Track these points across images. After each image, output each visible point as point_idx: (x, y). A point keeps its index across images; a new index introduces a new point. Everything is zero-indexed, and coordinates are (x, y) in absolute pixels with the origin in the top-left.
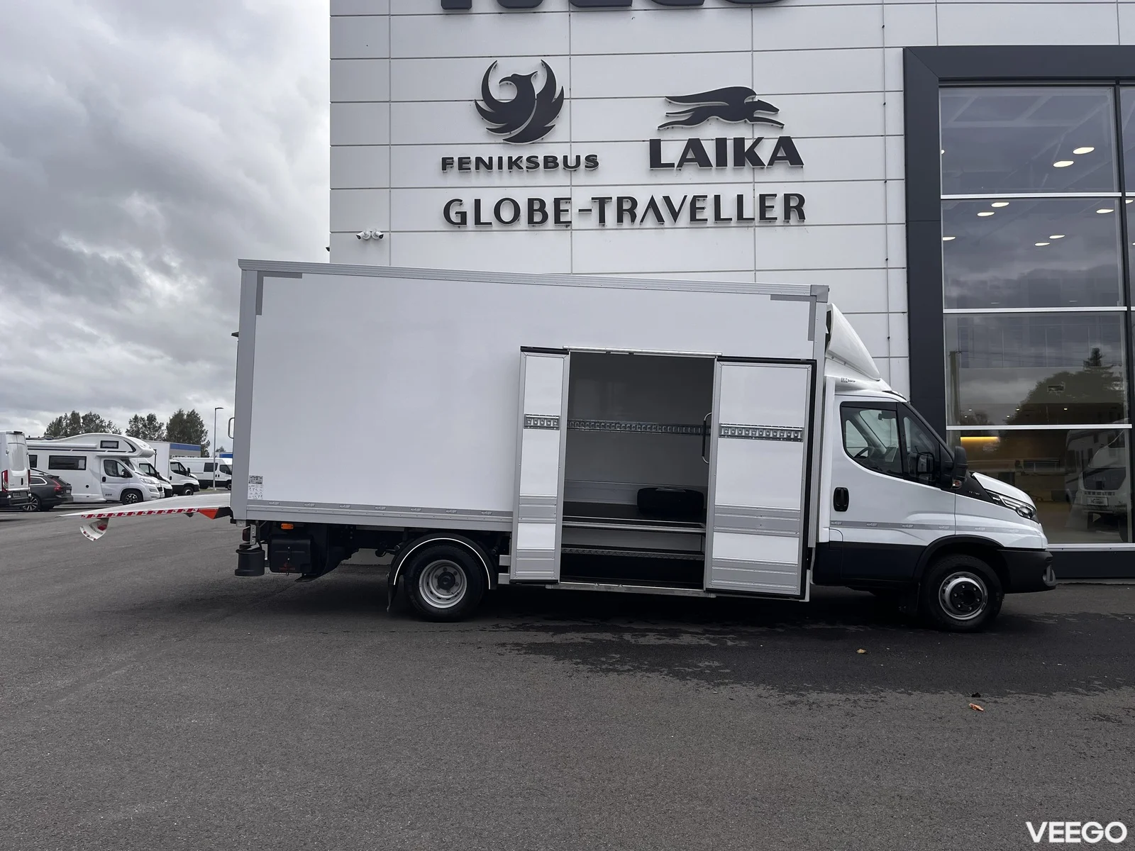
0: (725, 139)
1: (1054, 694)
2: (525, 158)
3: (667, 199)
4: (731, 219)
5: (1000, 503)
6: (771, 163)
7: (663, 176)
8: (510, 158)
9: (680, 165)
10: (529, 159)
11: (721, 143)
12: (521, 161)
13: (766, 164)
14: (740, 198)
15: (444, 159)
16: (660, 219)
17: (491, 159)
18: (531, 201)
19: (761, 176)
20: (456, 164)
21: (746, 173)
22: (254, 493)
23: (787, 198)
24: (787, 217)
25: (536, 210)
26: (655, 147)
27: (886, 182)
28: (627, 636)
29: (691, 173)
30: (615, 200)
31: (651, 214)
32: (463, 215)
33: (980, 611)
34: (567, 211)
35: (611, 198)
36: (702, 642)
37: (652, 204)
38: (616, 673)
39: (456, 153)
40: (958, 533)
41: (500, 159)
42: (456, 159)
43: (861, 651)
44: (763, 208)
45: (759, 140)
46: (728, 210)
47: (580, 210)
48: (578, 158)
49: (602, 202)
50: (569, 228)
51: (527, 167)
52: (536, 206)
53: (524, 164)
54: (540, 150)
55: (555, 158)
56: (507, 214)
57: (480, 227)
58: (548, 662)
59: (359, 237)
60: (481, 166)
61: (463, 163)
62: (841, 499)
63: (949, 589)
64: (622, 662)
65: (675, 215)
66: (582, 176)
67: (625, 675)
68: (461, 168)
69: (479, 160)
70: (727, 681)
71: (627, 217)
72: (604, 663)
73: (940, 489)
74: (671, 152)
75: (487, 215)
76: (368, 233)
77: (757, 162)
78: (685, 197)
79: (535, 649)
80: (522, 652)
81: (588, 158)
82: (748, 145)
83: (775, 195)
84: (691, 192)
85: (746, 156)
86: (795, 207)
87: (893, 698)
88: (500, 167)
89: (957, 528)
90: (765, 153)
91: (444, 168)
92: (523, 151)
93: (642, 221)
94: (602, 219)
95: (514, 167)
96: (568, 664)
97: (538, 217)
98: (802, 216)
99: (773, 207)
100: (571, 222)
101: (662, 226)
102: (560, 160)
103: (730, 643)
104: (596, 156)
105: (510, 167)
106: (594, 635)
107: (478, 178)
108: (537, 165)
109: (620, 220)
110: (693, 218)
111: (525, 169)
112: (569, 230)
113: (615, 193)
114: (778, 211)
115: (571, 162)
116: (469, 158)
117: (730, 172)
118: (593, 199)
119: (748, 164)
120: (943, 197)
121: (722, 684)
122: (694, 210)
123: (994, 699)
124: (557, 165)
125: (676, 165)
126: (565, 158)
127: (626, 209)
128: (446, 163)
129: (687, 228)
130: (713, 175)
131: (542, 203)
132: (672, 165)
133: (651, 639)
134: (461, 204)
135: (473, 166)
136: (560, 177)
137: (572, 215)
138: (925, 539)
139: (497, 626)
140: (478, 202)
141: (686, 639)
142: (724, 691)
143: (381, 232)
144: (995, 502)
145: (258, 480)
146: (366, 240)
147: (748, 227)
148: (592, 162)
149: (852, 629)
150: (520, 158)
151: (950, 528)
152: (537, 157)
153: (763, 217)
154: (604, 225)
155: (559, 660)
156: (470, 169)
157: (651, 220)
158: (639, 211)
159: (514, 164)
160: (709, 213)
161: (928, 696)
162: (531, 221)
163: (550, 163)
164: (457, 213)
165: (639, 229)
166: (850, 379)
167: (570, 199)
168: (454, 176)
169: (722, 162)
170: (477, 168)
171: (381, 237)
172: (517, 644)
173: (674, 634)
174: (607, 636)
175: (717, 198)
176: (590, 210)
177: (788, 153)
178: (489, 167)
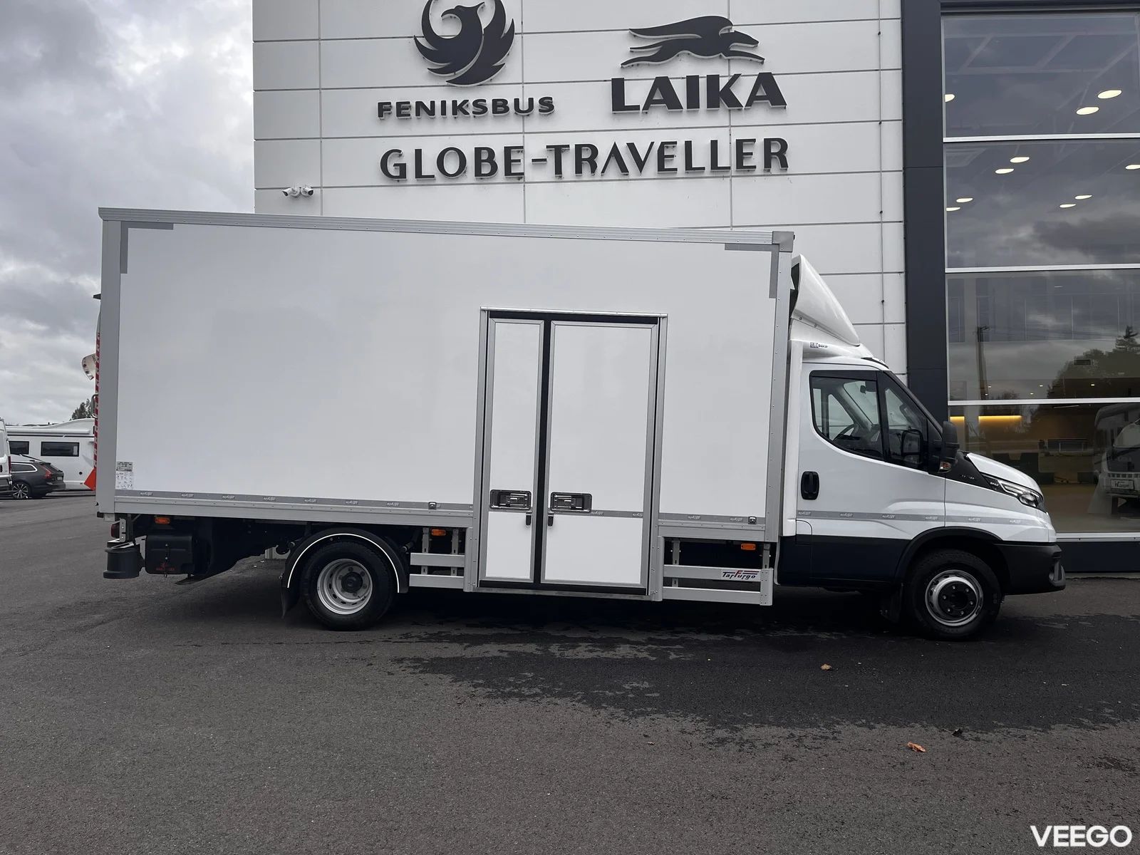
0: (697, 77)
1: (1053, 727)
2: (471, 102)
3: (632, 147)
4: (704, 168)
5: (1000, 489)
6: (749, 103)
7: (628, 121)
8: (454, 102)
9: (647, 107)
10: (475, 103)
11: (692, 82)
12: (467, 105)
13: (744, 105)
14: (714, 144)
15: (380, 105)
16: (623, 169)
17: (433, 103)
18: (478, 151)
19: (738, 119)
20: (394, 110)
21: (722, 116)
22: (122, 482)
23: (768, 142)
24: (768, 165)
25: (484, 161)
26: (618, 87)
27: (880, 123)
28: (554, 649)
29: (659, 117)
30: (572, 147)
31: (613, 162)
32: (403, 168)
33: (974, 615)
34: (519, 161)
35: (568, 146)
36: (641, 655)
37: (615, 152)
38: (518, 699)
39: (394, 98)
40: (949, 524)
41: (444, 103)
42: (394, 104)
43: (825, 667)
44: (741, 156)
45: (736, 77)
46: (701, 158)
47: (533, 160)
48: (531, 100)
49: (558, 150)
50: (522, 181)
51: (474, 113)
52: (485, 156)
53: (471, 109)
54: (488, 94)
55: (505, 102)
56: (451, 166)
57: (422, 181)
58: (443, 685)
59: (286, 194)
60: (422, 111)
61: (402, 109)
62: (810, 486)
63: (937, 590)
64: (530, 684)
65: (641, 164)
66: (536, 122)
67: (528, 702)
68: (399, 114)
69: (420, 105)
70: (649, 709)
71: (586, 169)
72: (510, 684)
73: (927, 473)
74: (636, 93)
75: (429, 167)
76: (296, 189)
77: (733, 103)
78: (652, 143)
79: (436, 666)
80: (417, 671)
81: (541, 101)
82: (723, 83)
83: (754, 140)
84: (659, 138)
85: (721, 97)
86: (776, 154)
87: (851, 733)
88: (444, 112)
89: (946, 518)
90: (742, 92)
91: (380, 115)
92: (470, 95)
93: (603, 172)
94: (558, 171)
95: (460, 113)
96: (465, 687)
97: (486, 169)
98: (784, 164)
99: (751, 154)
100: (523, 174)
101: (626, 177)
102: (511, 104)
103: (673, 656)
104: (551, 98)
105: (454, 113)
106: (515, 647)
107: (420, 126)
108: (485, 110)
109: (579, 170)
110: (661, 168)
111: (471, 114)
112: (521, 183)
113: (573, 141)
114: (757, 159)
115: (524, 105)
116: (409, 103)
117: (703, 116)
118: (548, 147)
119: (723, 105)
120: (945, 140)
121: (642, 713)
122: (662, 158)
123: (975, 735)
124: (507, 109)
125: (641, 108)
126: (517, 101)
127: (586, 158)
128: (383, 109)
129: (654, 179)
130: (684, 119)
131: (491, 152)
132: (637, 108)
133: (583, 652)
134: (400, 155)
135: (413, 112)
136: (511, 123)
137: (525, 166)
138: (909, 532)
139: (407, 636)
140: (418, 153)
141: (623, 651)
142: (642, 723)
143: (312, 188)
144: (992, 487)
145: (127, 467)
146: (296, 197)
147: (724, 177)
148: (547, 106)
149: (824, 636)
150: (465, 102)
151: (939, 518)
152: (485, 101)
153: (740, 165)
154: (561, 177)
155: (456, 681)
156: (409, 115)
157: (613, 170)
158: (601, 161)
159: (459, 109)
160: (679, 162)
161: (892, 730)
162: (478, 173)
163: (500, 107)
164: (395, 165)
165: (600, 181)
166: (821, 344)
167: (522, 147)
168: (392, 124)
169: (693, 103)
170: (418, 114)
171: (311, 193)
172: (419, 660)
173: (610, 644)
174: (531, 648)
175: (688, 145)
176: (545, 160)
177: (768, 91)
178: (431, 112)
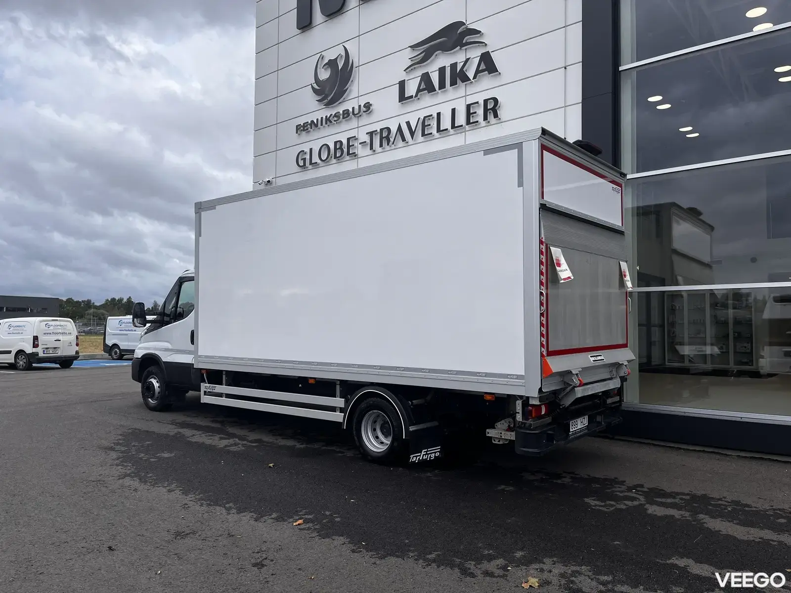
0: (445, 67)
6: (475, 77)
9: (416, 96)
11: (442, 71)
13: (472, 79)
19: (471, 89)
21: (461, 89)
26: (402, 85)
27: (565, 68)
29: (423, 100)
39: (301, 121)
45: (467, 60)
50: (356, 157)
54: (341, 108)
55: (348, 110)
59: (259, 184)
66: (365, 120)
74: (411, 89)
77: (465, 79)
81: (365, 106)
82: (459, 67)
85: (459, 76)
90: (471, 70)
92: (333, 110)
101: (406, 145)
107: (313, 134)
113: (377, 127)
117: (447, 92)
119: (460, 82)
120: (622, 68)
125: (414, 96)
128: (298, 128)
129: (423, 142)
130: (440, 97)
132: (412, 97)
136: (353, 123)
143: (271, 179)
147: (458, 133)
163: (346, 113)
165: (395, 149)
168: (304, 137)
169: (442, 85)
171: (268, 181)
177: (488, 65)
178: (316, 126)
